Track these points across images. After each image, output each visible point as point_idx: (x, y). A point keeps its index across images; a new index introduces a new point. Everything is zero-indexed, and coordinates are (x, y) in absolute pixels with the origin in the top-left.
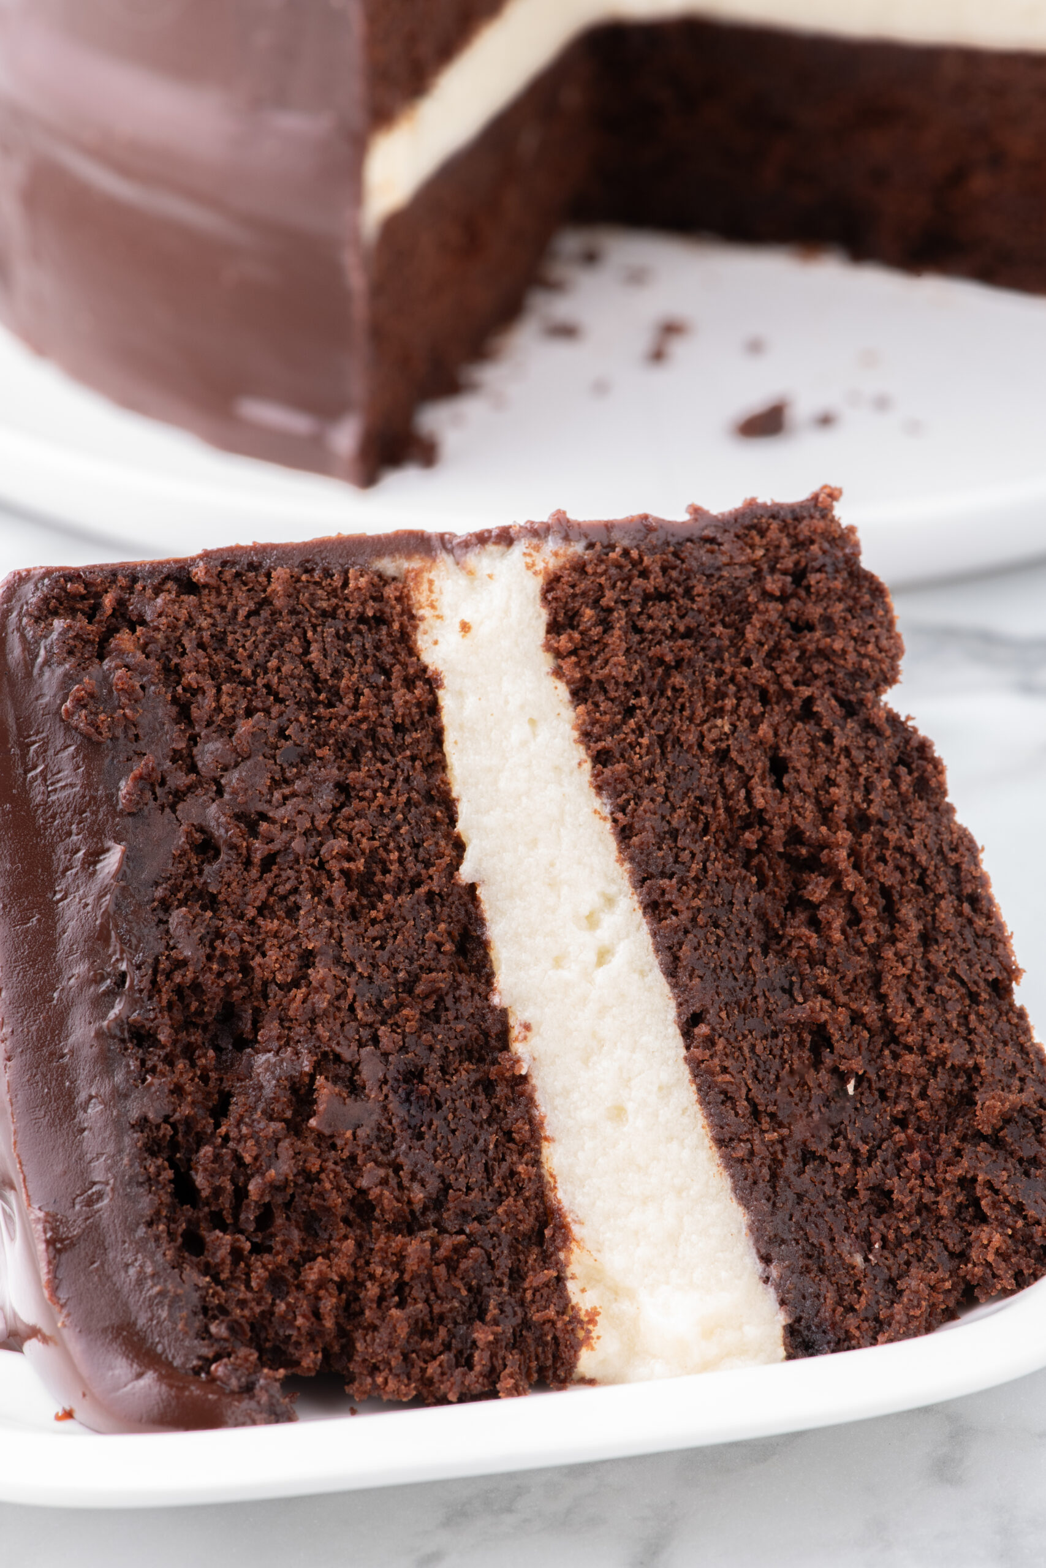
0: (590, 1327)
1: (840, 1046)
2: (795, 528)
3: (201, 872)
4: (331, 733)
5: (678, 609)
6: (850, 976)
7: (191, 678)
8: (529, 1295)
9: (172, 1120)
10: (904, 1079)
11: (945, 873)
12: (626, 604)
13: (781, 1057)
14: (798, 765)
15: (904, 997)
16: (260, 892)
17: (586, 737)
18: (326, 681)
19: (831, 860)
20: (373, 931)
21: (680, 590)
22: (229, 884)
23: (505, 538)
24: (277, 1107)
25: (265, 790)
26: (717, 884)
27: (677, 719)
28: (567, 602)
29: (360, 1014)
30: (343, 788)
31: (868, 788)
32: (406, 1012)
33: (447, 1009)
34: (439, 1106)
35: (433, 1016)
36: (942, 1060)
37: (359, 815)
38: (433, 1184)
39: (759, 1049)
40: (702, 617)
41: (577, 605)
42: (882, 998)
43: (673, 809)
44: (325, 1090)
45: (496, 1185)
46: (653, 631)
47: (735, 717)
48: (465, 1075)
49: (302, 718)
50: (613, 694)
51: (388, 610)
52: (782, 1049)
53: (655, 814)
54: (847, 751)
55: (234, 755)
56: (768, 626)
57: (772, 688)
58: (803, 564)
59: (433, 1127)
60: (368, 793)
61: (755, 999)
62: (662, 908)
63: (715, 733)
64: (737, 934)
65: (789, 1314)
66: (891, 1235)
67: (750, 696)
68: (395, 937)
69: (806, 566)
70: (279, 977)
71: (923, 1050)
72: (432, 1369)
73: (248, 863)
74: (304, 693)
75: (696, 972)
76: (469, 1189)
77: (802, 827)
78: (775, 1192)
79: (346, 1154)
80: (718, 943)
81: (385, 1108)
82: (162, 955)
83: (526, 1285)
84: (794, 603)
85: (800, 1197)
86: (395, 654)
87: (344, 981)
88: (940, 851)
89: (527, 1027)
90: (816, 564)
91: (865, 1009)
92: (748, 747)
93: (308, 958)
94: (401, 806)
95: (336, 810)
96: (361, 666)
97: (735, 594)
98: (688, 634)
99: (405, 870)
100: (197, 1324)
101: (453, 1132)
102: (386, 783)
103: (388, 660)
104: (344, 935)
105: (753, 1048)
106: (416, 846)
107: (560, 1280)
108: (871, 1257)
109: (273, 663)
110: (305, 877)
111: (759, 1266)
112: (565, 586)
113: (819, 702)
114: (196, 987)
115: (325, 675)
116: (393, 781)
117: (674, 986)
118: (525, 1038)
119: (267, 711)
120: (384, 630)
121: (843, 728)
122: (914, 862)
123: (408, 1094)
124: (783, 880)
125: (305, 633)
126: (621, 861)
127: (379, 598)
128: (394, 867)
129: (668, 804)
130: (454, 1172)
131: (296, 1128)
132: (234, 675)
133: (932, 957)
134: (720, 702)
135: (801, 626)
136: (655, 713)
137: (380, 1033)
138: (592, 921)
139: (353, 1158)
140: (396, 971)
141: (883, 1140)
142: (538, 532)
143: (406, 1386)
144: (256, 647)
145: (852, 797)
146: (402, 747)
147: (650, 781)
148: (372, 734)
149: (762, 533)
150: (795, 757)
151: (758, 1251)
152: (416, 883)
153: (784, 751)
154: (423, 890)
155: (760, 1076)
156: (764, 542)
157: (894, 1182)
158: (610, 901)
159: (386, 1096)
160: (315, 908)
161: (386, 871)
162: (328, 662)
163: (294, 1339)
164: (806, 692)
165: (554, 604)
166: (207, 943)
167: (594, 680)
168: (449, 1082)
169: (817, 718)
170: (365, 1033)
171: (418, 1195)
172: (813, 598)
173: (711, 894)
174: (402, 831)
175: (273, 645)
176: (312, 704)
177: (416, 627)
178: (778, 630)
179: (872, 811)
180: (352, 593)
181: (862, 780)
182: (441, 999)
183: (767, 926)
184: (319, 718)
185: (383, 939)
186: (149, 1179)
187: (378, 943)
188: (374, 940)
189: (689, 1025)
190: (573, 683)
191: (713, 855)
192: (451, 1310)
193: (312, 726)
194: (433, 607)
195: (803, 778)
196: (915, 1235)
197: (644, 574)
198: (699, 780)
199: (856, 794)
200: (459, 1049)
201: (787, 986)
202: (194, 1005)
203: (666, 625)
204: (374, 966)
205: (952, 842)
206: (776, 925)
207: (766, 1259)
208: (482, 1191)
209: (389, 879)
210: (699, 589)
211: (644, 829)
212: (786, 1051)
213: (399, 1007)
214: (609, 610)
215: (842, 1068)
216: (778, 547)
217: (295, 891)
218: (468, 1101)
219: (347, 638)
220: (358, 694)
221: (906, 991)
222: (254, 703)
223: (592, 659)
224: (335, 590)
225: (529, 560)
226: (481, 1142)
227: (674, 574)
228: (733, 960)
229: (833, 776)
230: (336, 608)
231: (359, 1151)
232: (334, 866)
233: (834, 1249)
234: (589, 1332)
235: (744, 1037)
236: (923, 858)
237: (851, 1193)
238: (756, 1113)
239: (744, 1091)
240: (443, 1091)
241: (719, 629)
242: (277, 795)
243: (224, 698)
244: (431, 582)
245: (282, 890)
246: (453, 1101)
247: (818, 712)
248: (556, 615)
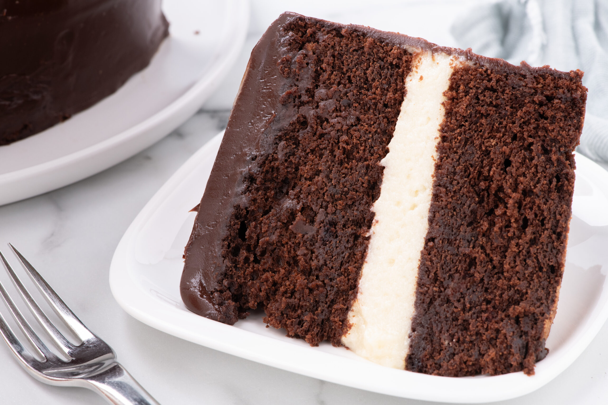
0: (348, 329)
1: (478, 268)
2: (558, 81)
3: (298, 131)
4: (362, 100)
5: (497, 96)
6: (495, 244)
7: (324, 66)
8: (333, 311)
9: (248, 209)
10: (497, 288)
11: (552, 221)
12: (477, 88)
13: (455, 263)
14: (514, 165)
15: (512, 259)
16: (313, 145)
17: (442, 130)
18: (369, 81)
19: (507, 202)
20: (344, 171)
21: (500, 90)
22: (305, 139)
23: (449, 52)
24: (283, 218)
25: (331, 111)
26: (462, 196)
27: (476, 135)
28: (457, 81)
29: (325, 197)
30: (358, 119)
31: (538, 182)
32: (341, 202)
33: (356, 206)
34: (337, 237)
35: (349, 206)
36: (514, 286)
37: (358, 130)
38: (322, 262)
39: (448, 258)
40: (504, 102)
41: (460, 83)
42: (504, 257)
43: (459, 164)
44: (299, 217)
45: (342, 270)
46: (482, 101)
47: (499, 141)
48: (350, 230)
49: (355, 91)
50: (458, 118)
51: (401, 64)
52: (457, 261)
53: (451, 164)
54: (536, 166)
55: (327, 96)
56: (528, 113)
57: (519, 135)
59: (331, 243)
60: (365, 124)
61: (456, 240)
62: (439, 197)
63: (488, 144)
64: (461, 216)
65: (411, 351)
66: (461, 339)
67: (509, 135)
68: (350, 175)
69: (555, 96)
70: (306, 175)
71: (509, 280)
72: (289, 322)
73: (315, 134)
74: (360, 83)
75: (439, 224)
76: (332, 268)
77: (505, 187)
78: (429, 309)
79: (297, 241)
80: (452, 217)
81: (318, 231)
82: (271, 154)
83: (334, 307)
84: (544, 108)
85: (437, 313)
86: (396, 80)
87: (326, 184)
88: (555, 213)
89: (377, 221)
90: (560, 97)
91: (495, 258)
92: (497, 152)
93: (318, 173)
94: (373, 132)
95: (352, 126)
96: (383, 80)
97: (521, 97)
98: (497, 106)
99: (364, 154)
100: (220, 278)
101: (337, 247)
102: (372, 123)
103: (393, 81)
104: (333, 169)
105: (446, 257)
106: (371, 147)
107: (348, 309)
108: (451, 343)
109: (354, 69)
110: (330, 145)
111: (410, 331)
112: (459, 75)
113: (534, 146)
114: (278, 169)
115: (370, 79)
116: (375, 123)
117: (430, 225)
118: (375, 225)
119: (345, 85)
120: (396, 70)
121: (539, 158)
122: (542, 214)
123: (328, 229)
124: (491, 203)
125: (370, 63)
126: (433, 177)
127: (400, 59)
128: (361, 152)
130: (330, 260)
132: (340, 69)
133: (531, 249)
134: (496, 134)
135: (543, 116)
136: (469, 129)
137: (329, 206)
138: (416, 193)
139: (299, 243)
140: (345, 187)
141: (477, 305)
142: (461, 53)
143: (278, 324)
144: (352, 62)
145: (530, 183)
146: (383, 112)
147: (456, 152)
149: (544, 79)
150: (514, 161)
151: (412, 326)
152: (366, 160)
153: (511, 159)
154: (366, 163)
155: (444, 267)
156: (544, 82)
157: (472, 322)
158: (424, 189)
159: (321, 227)
160: (328, 156)
161: (357, 152)
162: (372, 76)
164: (531, 140)
165: (453, 80)
166: (287, 156)
167: (454, 111)
168: (344, 230)
169: (531, 151)
170: (324, 204)
171: (314, 263)
172: (553, 108)
173: (458, 199)
174: (369, 141)
175: (357, 63)
176: (361, 88)
177: (408, 73)
178: (532, 115)
179: (535, 191)
180: (391, 54)
181: (537, 178)
182: (355, 202)
183: (474, 217)
184: (361, 93)
185: (346, 175)
186: (230, 226)
187: (344, 175)
188: (343, 174)
189: (428, 241)
190: (448, 110)
191: (466, 185)
192: (306, 305)
193: (357, 95)
194: (417, 68)
195: (514, 170)
196: (471, 342)
197: (489, 80)
198: (474, 158)
199: (532, 182)
200: (353, 221)
201: (469, 240)
202: (275, 175)
203: (488, 100)
204: (338, 183)
205: (560, 211)
206: (478, 218)
207: (414, 330)
208: (336, 271)
209: (357, 155)
210: (507, 91)
211: (444, 168)
213: (340, 199)
214: (470, 89)
216: (548, 86)
217: (325, 148)
218: (347, 239)
219: (383, 69)
221: (515, 257)
222: (342, 81)
224: (387, 51)
225: (451, 62)
226: (344, 254)
227: (501, 83)
228: (455, 224)
229: (526, 173)
230: (385, 57)
231: (302, 242)
232: (341, 145)
233: (439, 335)
234: (348, 331)
235: (445, 252)
236: (545, 213)
237: (456, 319)
238: (436, 279)
239: (434, 271)
240: (340, 233)
241: (508, 108)
242: (334, 114)
243: (333, 76)
244: (421, 59)
245: (321, 147)
246: (342, 237)
247: (532, 149)
248: (453, 83)
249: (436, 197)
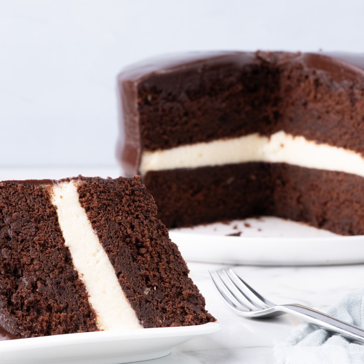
1: (152, 281)
2: (131, 182)
3: (7, 242)
4: (34, 217)
5: (107, 195)
6: (152, 267)
7: (2, 204)
8: (88, 326)
9: (6, 289)
10: (166, 288)
11: (171, 250)
12: (96, 193)
13: (139, 282)
14: (137, 227)
16: (21, 247)
17: (90, 218)
18: (31, 207)
19: (146, 245)
20: (47, 255)
21: (108, 191)
22: (14, 245)
23: (68, 180)
24: (29, 287)
25: (20, 227)
26: (122, 248)
27: (109, 215)
28: (83, 192)
29: (45, 271)
30: (37, 228)
31: (152, 232)
32: (56, 270)
33: (64, 271)
34: (64, 289)
35: (61, 272)
36: (174, 285)
37: (41, 233)
38: (65, 304)
39: (134, 279)
40: (113, 197)
41: (85, 193)
42: (160, 273)
43: (111, 233)
44: (39, 284)
45: (79, 305)
46: (102, 199)
47: (122, 216)
48: (70, 283)
49: (27, 213)
50: (95, 210)
51: (44, 194)
52: (139, 280)
53: (107, 233)
54: (147, 225)
55: (13, 220)
56: (127, 200)
57: (129, 212)
58: (133, 189)
59: (64, 293)
60: (43, 229)
61: (132, 270)
62: (110, 251)
63: (118, 219)
64: (127, 258)
66: (167, 317)
67: (125, 213)
68: (51, 257)
69: (134, 190)
70: (27, 263)
71: (170, 283)
73: (18, 241)
74: (27, 209)
75: (119, 264)
76: (73, 305)
77: (139, 238)
78: (141, 307)
79: (45, 297)
80: (123, 259)
81: (53, 289)
83: (87, 324)
84: (132, 197)
85: (146, 309)
86: (46, 202)
87: (41, 264)
88: (169, 246)
89: (83, 275)
90: (136, 190)
91: (156, 274)
92: (125, 222)
93: (32, 260)
94: (50, 231)
95: (36, 232)
96: (39, 204)
97: (119, 193)
98: (110, 200)
99: (52, 244)
100: (16, 327)
101: (68, 294)
102: (47, 227)
103: (45, 203)
104: (40, 255)
106: (54, 239)
107: (95, 324)
108: (163, 321)
109: (20, 203)
110: (30, 244)
112: (83, 189)
113: (140, 215)
114: (9, 264)
115: (31, 206)
117: (114, 267)
118: (82, 277)
119: (19, 212)
120: (43, 198)
121: (146, 221)
123: (58, 287)
124: (135, 249)
125: (26, 198)
126: (100, 243)
127: (41, 191)
128: (50, 243)
129: (109, 231)
130: (69, 302)
131: (33, 291)
132: (11, 205)
133: (170, 266)
134: (118, 214)
135: (134, 201)
136: (105, 214)
137: (50, 275)
138: (94, 255)
140: (52, 263)
141: (163, 299)
142: (75, 179)
144: (15, 200)
145: (149, 234)
146: (49, 220)
147: (105, 227)
148: (42, 217)
149: (124, 183)
150: (136, 225)
151: (138, 318)
152: (55, 246)
153: (133, 224)
154: (57, 248)
155: (135, 285)
156: (125, 184)
157: (166, 307)
158: (98, 251)
159: (53, 287)
160: (33, 250)
161: (48, 244)
162: (31, 203)
163: (37, 332)
164: (137, 213)
165: (80, 193)
166: (10, 255)
167: (91, 207)
168: (66, 285)
169: (140, 219)
170: (47, 275)
171: (62, 306)
172: (136, 196)
173: (120, 249)
174: (51, 236)
175: (19, 200)
176: (29, 211)
177: (50, 198)
178: (129, 201)
179: (154, 237)
180: (35, 190)
181: (151, 231)
182: (63, 269)
183: (133, 257)
184: (31, 214)
185: (49, 257)
187: (48, 258)
188: (47, 257)
189: (118, 275)
190: (86, 208)
191: (120, 242)
192: (71, 328)
193: (29, 215)
194: (53, 193)
195: (138, 229)
196: (172, 317)
197: (100, 187)
198: (116, 227)
199: (150, 233)
200: (68, 279)
201: (139, 268)
202: (8, 268)
203: (105, 197)
204: (47, 262)
205: (171, 245)
206: (135, 257)
207: (140, 320)
208: (76, 306)
210: (112, 191)
211: (105, 236)
212: (140, 281)
213: (53, 270)
214: (93, 194)
215: (153, 285)
216: (127, 186)
217: (28, 247)
218: (71, 289)
219: (35, 199)
220: (39, 210)
221: (165, 272)
222: (16, 210)
223: (90, 203)
224: (32, 190)
225: (74, 184)
226: (74, 296)
227: (106, 188)
228: (127, 262)
229: (144, 230)
230: (32, 193)
231: (48, 297)
232: (37, 242)
233: (155, 319)
235: (131, 277)
236: (165, 247)
237: (157, 308)
238: (135, 292)
239: (132, 287)
241: (117, 199)
242: (23, 228)
243: (9, 209)
244: (52, 189)
245: (26, 246)
246: (67, 288)
247: (140, 217)
248: (81, 195)
249: (108, 251)
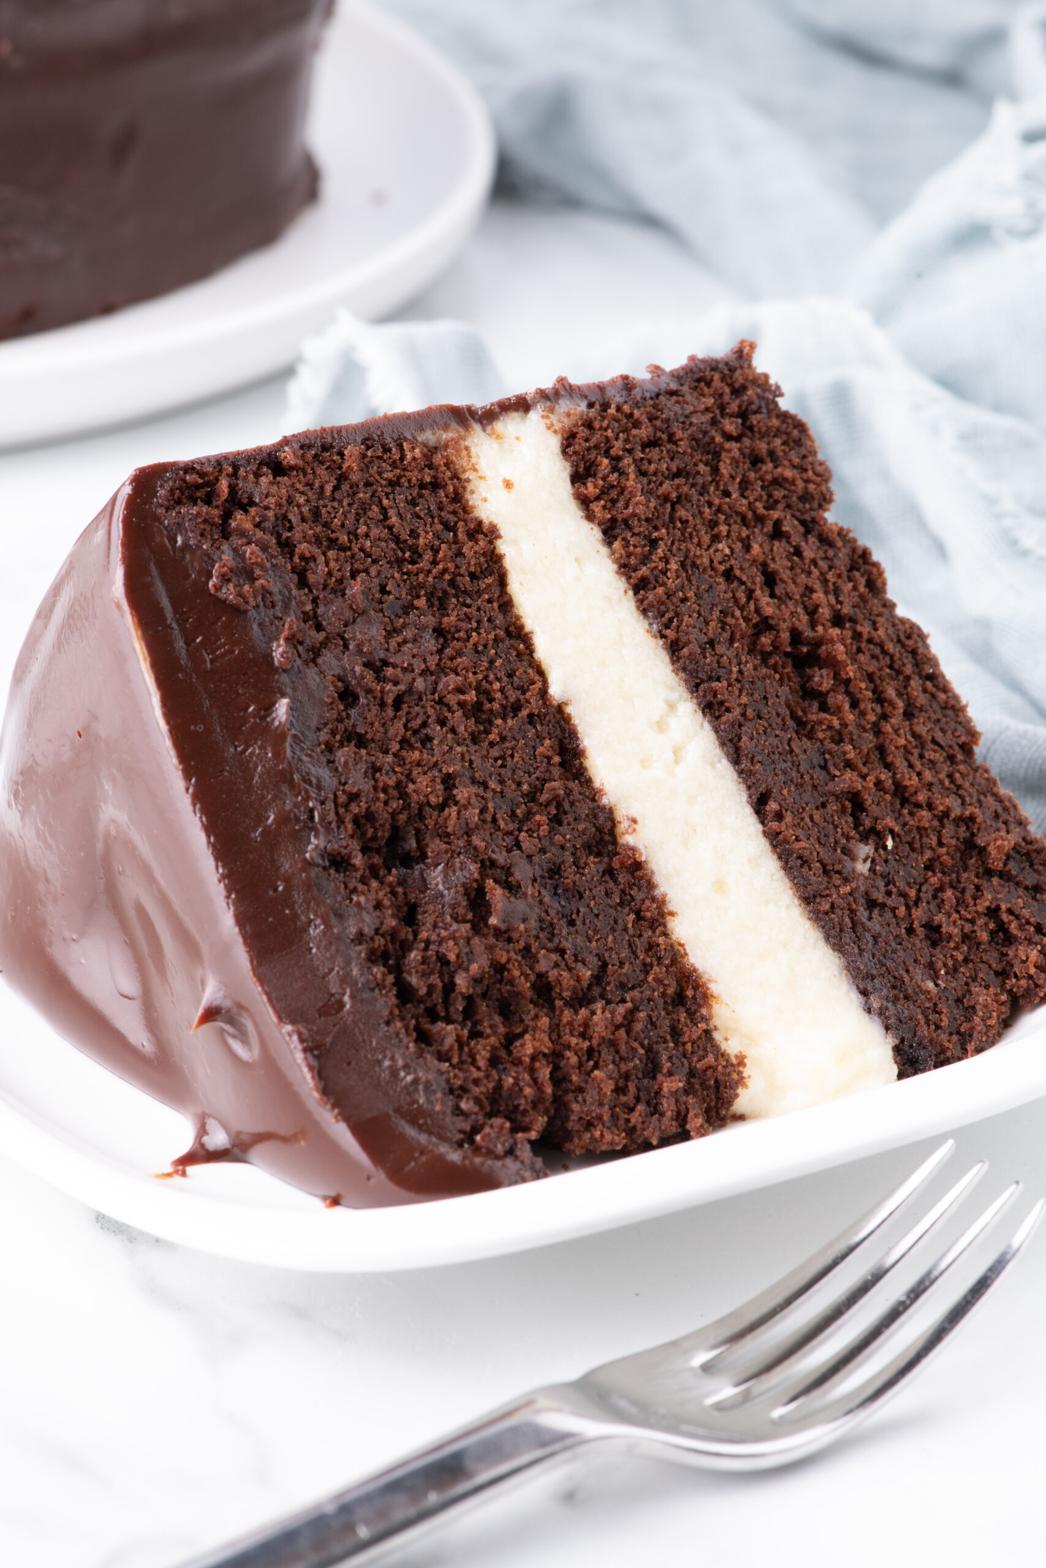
0: (741, 1069)
1: (875, 810)
2: (731, 377)
3: (348, 716)
4: (421, 586)
5: (668, 452)
6: (865, 749)
7: (303, 548)
8: (689, 1047)
9: (381, 932)
10: (923, 832)
11: (907, 657)
12: (630, 451)
13: (833, 823)
14: (784, 577)
15: (906, 764)
16: (397, 728)
17: (625, 568)
18: (406, 541)
19: (829, 654)
20: (495, 752)
21: (665, 437)
22: (372, 724)
23: (522, 405)
24: (461, 911)
25: (383, 641)
26: (753, 683)
27: (690, 545)
28: (584, 456)
29: (502, 824)
30: (439, 632)
31: (837, 591)
32: (538, 817)
33: (566, 813)
34: (581, 897)
35: (556, 821)
36: (946, 814)
37: (459, 653)
38: (594, 961)
39: (817, 817)
40: (687, 458)
41: (593, 456)
42: (888, 766)
43: (707, 622)
44: (497, 895)
45: (641, 957)
46: (655, 474)
47: (730, 541)
48: (594, 866)
49: (397, 575)
50: (636, 530)
51: (440, 475)
52: (832, 816)
53: (694, 627)
54: (814, 562)
55: (352, 612)
56: (735, 462)
57: (750, 514)
58: (744, 407)
59: (581, 914)
60: (462, 634)
61: (802, 777)
62: (716, 707)
63: (718, 557)
64: (777, 724)
65: (895, 1036)
66: (950, 963)
67: (735, 522)
68: (512, 756)
69: (747, 409)
70: (433, 800)
71: (930, 806)
72: (635, 1118)
73: (382, 705)
74: (392, 553)
75: (756, 758)
76: (622, 964)
77: (800, 628)
78: (858, 936)
79: (522, 944)
80: (765, 733)
81: (541, 903)
82: (339, 790)
83: (685, 1038)
84: (747, 442)
85: (875, 938)
86: (454, 513)
87: (482, 797)
88: (899, 641)
89: (634, 821)
90: (754, 407)
91: (882, 777)
92: (747, 565)
93: (449, 781)
94: (491, 642)
95: (440, 651)
96: (431, 525)
97: (704, 437)
98: (678, 474)
99: (506, 698)
100: (450, 1103)
101: (597, 916)
102: (475, 625)
103: (452, 519)
104: (473, 758)
105: (811, 817)
106: (510, 675)
107: (707, 1032)
108: (940, 982)
109: (362, 529)
110: (430, 711)
111: (862, 999)
112: (581, 441)
113: (785, 523)
114: (370, 816)
115: (404, 536)
116: (478, 622)
117: (740, 773)
118: (634, 830)
119: (366, 571)
120: (442, 493)
121: (807, 543)
122: (885, 652)
123: (555, 889)
124: (792, 675)
125: (380, 502)
126: (676, 671)
127: (430, 466)
128: (498, 695)
129: (701, 618)
130: (606, 950)
131: (479, 927)
132: (333, 542)
133: (916, 728)
134: (716, 529)
135: (756, 461)
136: (673, 543)
137: (521, 838)
138: (661, 726)
139: (527, 949)
140: (519, 784)
141: (921, 885)
142: (549, 397)
143: (618, 1135)
144: (346, 517)
145: (828, 600)
146: (479, 593)
147: (684, 600)
148: (452, 583)
149: (709, 384)
150: (782, 570)
151: (858, 988)
152: (517, 708)
153: (772, 566)
154: (524, 713)
155: (823, 841)
156: (712, 391)
157: (940, 918)
158: (672, 707)
159: (539, 892)
160: (445, 737)
161: (491, 700)
162: (405, 525)
163: (522, 1108)
164: (775, 515)
165: (574, 458)
166: (370, 776)
167: (620, 519)
168: (583, 874)
169: (787, 536)
170: (509, 840)
171: (587, 974)
172: (757, 435)
173: (750, 691)
174: (497, 664)
175: (357, 514)
176: (400, 562)
177: (464, 488)
178: (741, 464)
179: (845, 610)
180: (410, 463)
181: (831, 587)
182: (559, 805)
183: (793, 716)
184: (408, 573)
185: (504, 758)
186: (378, 985)
187: (500, 762)
188: (496, 760)
189: (759, 804)
190: (603, 523)
191: (744, 659)
192: (634, 1067)
193: (405, 581)
194: (475, 470)
195: (790, 587)
196: (966, 960)
197: (637, 424)
198: (719, 596)
199: (830, 597)
200: (584, 846)
201: (823, 763)
202: (370, 832)
203: (663, 468)
204: (502, 782)
205: (905, 632)
206: (801, 714)
207: (864, 993)
208: (631, 963)
209: (496, 706)
210: (678, 435)
211: (689, 642)
212: (836, 818)
213: (529, 814)
214: (618, 459)
215: (879, 827)
216: (721, 395)
217: (424, 725)
218: (602, 888)
219: (413, 503)
220: (436, 551)
221: (906, 759)
222: (356, 566)
223: (614, 501)
224: (394, 462)
225: (548, 422)
226: (620, 921)
227: (658, 423)
228: (780, 745)
229: (810, 584)
230: (399, 477)
231: (532, 941)
232: (452, 699)
233: (912, 979)
234: (739, 1073)
235: (804, 809)
236: (890, 647)
237: (910, 931)
238: (827, 872)
239: (815, 854)
240: (582, 882)
241: (702, 467)
242: (393, 643)
243: (332, 564)
244: (467, 448)
245: (415, 724)
246: (591, 890)
247: (786, 532)
248: (577, 466)
249: (711, 708)
